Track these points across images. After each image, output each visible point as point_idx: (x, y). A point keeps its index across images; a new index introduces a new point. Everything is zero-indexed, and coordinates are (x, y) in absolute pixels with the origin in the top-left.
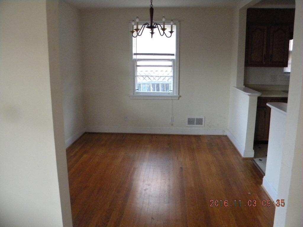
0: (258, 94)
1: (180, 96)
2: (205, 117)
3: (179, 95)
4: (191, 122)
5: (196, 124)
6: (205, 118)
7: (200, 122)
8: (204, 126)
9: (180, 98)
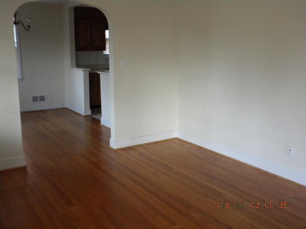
0: (89, 69)
1: (24, 78)
2: (46, 94)
3: (22, 77)
4: (35, 99)
5: (40, 101)
6: (47, 96)
7: (42, 98)
8: (47, 102)
9: (24, 80)
